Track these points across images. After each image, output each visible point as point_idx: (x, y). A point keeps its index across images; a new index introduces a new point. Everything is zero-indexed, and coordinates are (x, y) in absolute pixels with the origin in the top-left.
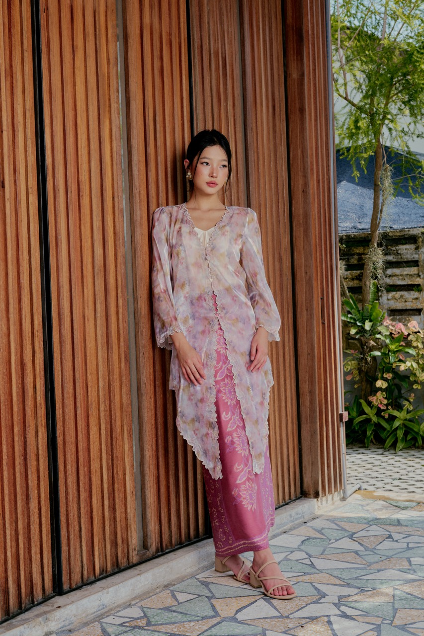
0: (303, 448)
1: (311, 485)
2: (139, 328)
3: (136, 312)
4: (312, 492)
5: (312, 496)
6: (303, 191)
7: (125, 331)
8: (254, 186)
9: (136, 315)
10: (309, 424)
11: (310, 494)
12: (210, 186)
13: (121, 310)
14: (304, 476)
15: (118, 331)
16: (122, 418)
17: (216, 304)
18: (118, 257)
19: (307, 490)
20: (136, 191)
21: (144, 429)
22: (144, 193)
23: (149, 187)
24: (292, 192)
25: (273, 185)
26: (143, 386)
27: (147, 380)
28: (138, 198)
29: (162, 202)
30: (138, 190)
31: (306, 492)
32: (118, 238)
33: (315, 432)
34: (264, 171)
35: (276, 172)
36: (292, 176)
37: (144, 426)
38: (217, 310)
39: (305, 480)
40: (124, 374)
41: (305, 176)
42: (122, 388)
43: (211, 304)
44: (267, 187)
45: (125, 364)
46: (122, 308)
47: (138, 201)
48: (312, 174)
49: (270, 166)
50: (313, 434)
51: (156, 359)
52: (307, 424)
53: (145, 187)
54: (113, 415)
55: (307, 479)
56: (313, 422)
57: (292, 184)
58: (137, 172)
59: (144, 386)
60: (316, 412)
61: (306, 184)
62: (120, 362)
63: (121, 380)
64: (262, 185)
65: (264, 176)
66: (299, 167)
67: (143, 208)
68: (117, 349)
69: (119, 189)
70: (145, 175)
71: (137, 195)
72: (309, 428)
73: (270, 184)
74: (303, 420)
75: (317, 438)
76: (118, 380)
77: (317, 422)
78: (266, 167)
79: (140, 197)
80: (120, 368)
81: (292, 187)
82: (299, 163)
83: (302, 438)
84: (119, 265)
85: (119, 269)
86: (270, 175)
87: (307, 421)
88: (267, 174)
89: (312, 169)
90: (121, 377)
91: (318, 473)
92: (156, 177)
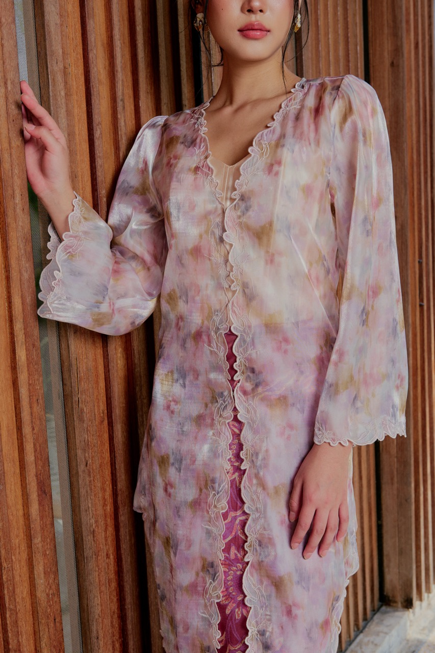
0: (384, 524)
1: (399, 587)
2: (75, 406)
3: (65, 368)
4: (400, 599)
5: (400, 605)
6: (392, 64)
7: (38, 422)
8: (310, 55)
9: (66, 376)
10: (396, 485)
11: (395, 602)
12: (247, 37)
13: (23, 377)
14: (386, 570)
15: (19, 428)
16: (36, 633)
17: (231, 358)
18: (10, 243)
19: (390, 594)
20: (56, 68)
21: (94, 634)
22: (77, 71)
23: (91, 55)
24: (371, 66)
25: (341, 53)
26: (88, 539)
27: (96, 522)
28: (60, 86)
29: (123, 94)
30: (62, 67)
31: (389, 597)
32: (10, 192)
33: (407, 500)
34: (327, 25)
35: (346, 28)
36: (370, 35)
37: (94, 628)
38: (232, 371)
39: (388, 577)
40: (38, 529)
41: (396, 34)
42: (35, 563)
43: (222, 354)
44: (332, 58)
45: (40, 504)
46: (26, 369)
47: (63, 93)
48: (408, 31)
49: (335, 14)
50: (403, 502)
51: (117, 467)
52: (392, 484)
53: (81, 56)
54: (11, 641)
55: (392, 577)
56: (404, 481)
57: (371, 51)
58: (57, 17)
59: (90, 538)
60: (410, 465)
61: (397, 51)
62: (26, 504)
63: (30, 546)
64: (323, 53)
65: (327, 34)
66: (385, 17)
67: (76, 111)
68: (18, 471)
69: (7, 61)
70: (79, 26)
71: (59, 78)
72: (395, 492)
73: (336, 50)
74: (385, 478)
75: (411, 510)
76: (24, 547)
77: (410, 483)
78: (330, 16)
79: (66, 83)
80: (27, 516)
81: (371, 56)
82: (385, 9)
83: (384, 507)
84: (13, 263)
85: (14, 274)
86: (336, 32)
87: (392, 479)
88: (331, 30)
89: (408, 22)
90: (29, 538)
91: (411, 568)
92: (107, 31)
